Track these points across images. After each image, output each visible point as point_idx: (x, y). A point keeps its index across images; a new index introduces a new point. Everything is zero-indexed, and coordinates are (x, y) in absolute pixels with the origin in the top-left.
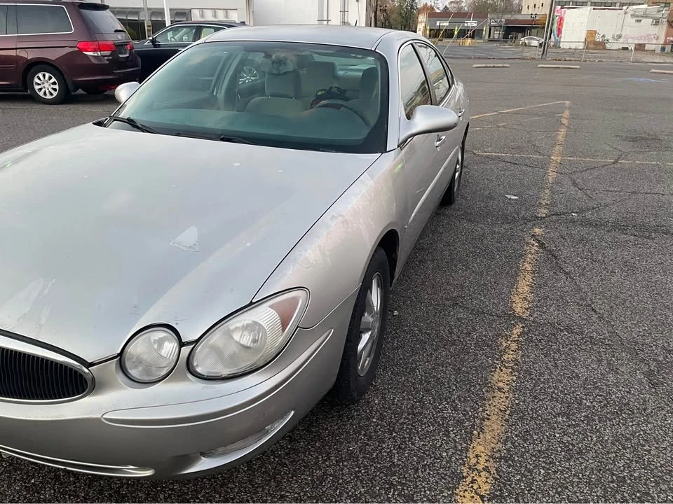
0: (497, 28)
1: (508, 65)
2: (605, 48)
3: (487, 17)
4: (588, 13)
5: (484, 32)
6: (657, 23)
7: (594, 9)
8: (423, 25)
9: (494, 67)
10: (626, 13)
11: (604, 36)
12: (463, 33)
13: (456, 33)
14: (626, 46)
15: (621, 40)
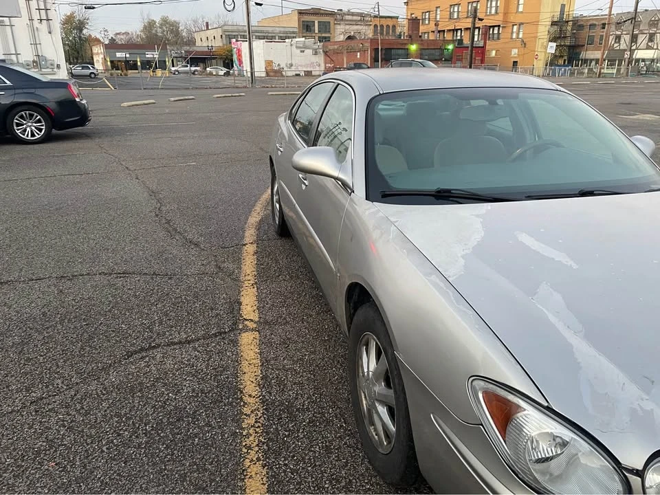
0: (179, 59)
1: (243, 94)
2: (282, 76)
3: (167, 49)
4: (262, 45)
5: (167, 63)
6: (316, 53)
7: (266, 42)
8: (102, 56)
9: (232, 96)
10: (291, 45)
11: (279, 65)
12: (147, 64)
13: (139, 64)
14: (298, 73)
15: (293, 68)
